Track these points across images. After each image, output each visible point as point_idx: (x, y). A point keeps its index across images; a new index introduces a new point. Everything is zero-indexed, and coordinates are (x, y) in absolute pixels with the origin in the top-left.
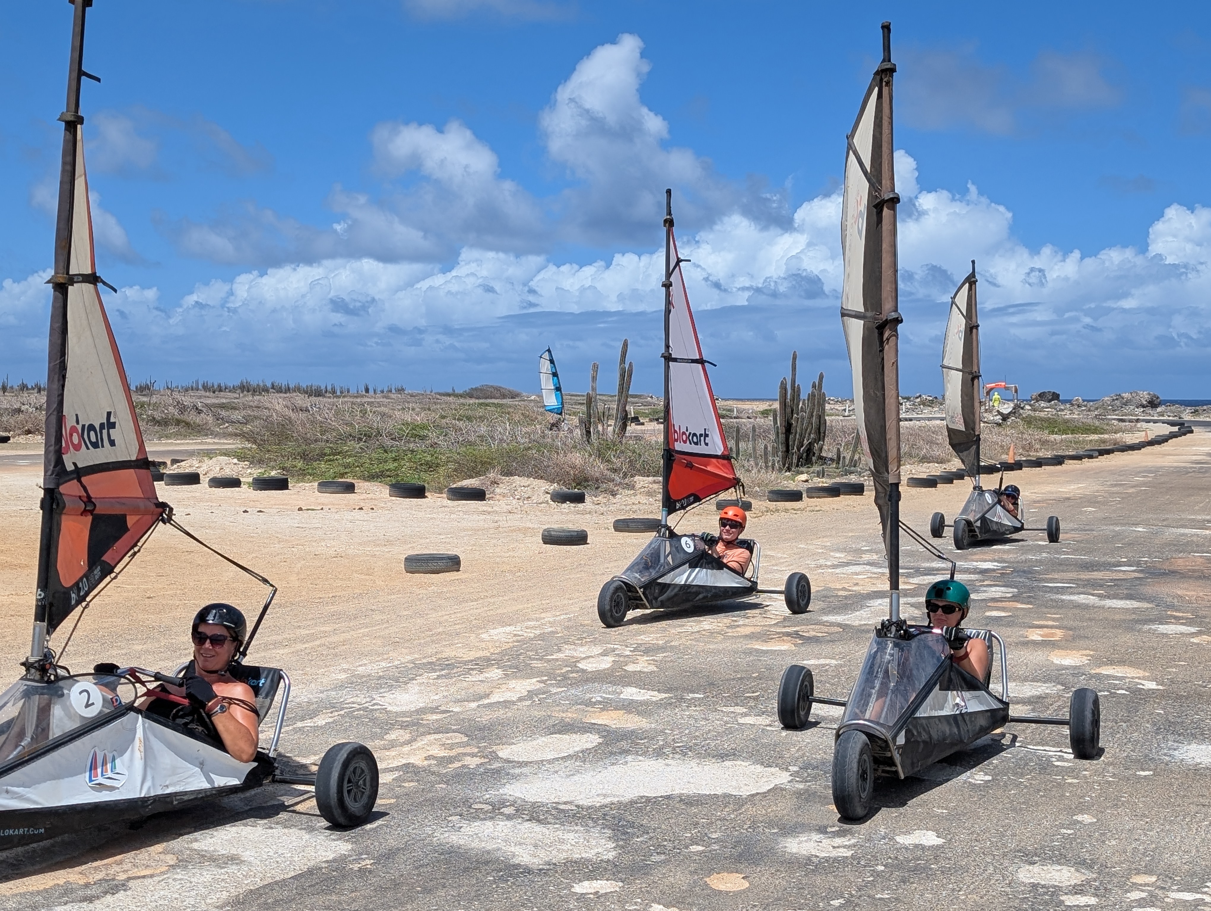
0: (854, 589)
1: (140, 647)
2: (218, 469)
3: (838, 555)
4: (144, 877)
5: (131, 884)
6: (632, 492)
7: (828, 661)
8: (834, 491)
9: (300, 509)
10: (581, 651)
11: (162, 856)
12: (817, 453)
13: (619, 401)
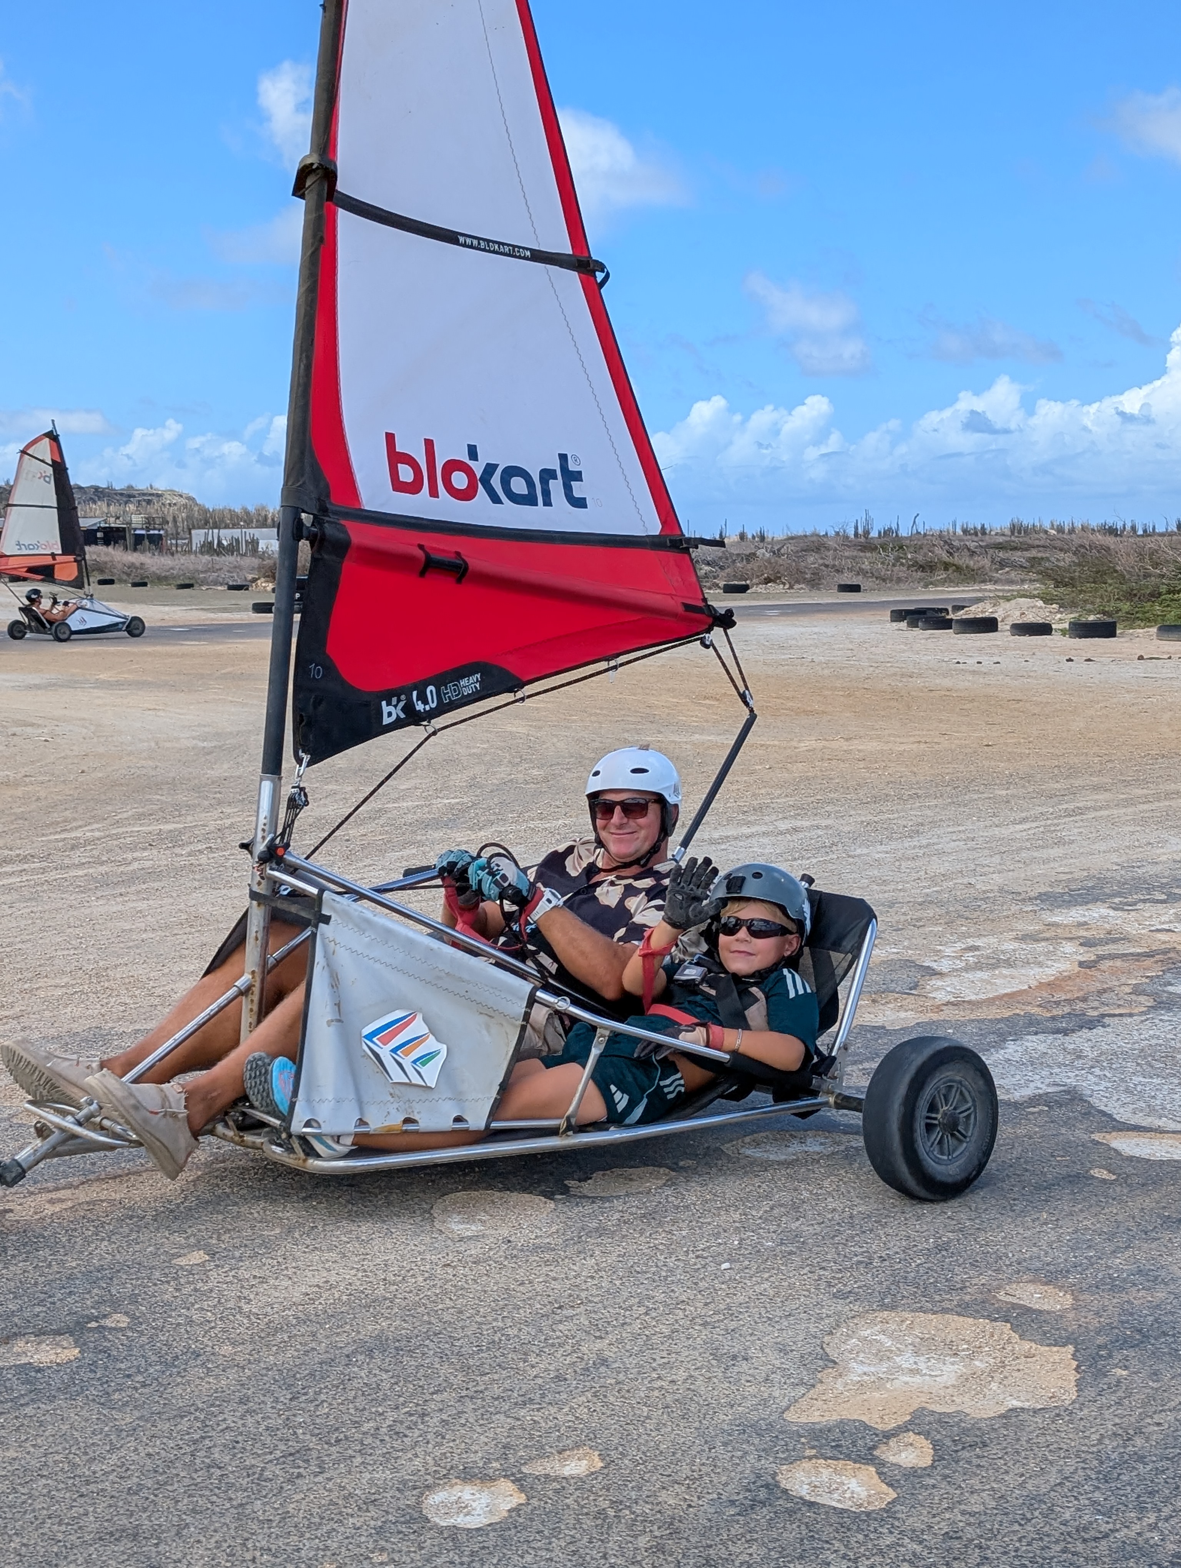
1: (1004, 792)
2: (1018, 613)
4: (1121, 1015)
5: (1107, 1020)
9: (1141, 658)
11: (1134, 997)
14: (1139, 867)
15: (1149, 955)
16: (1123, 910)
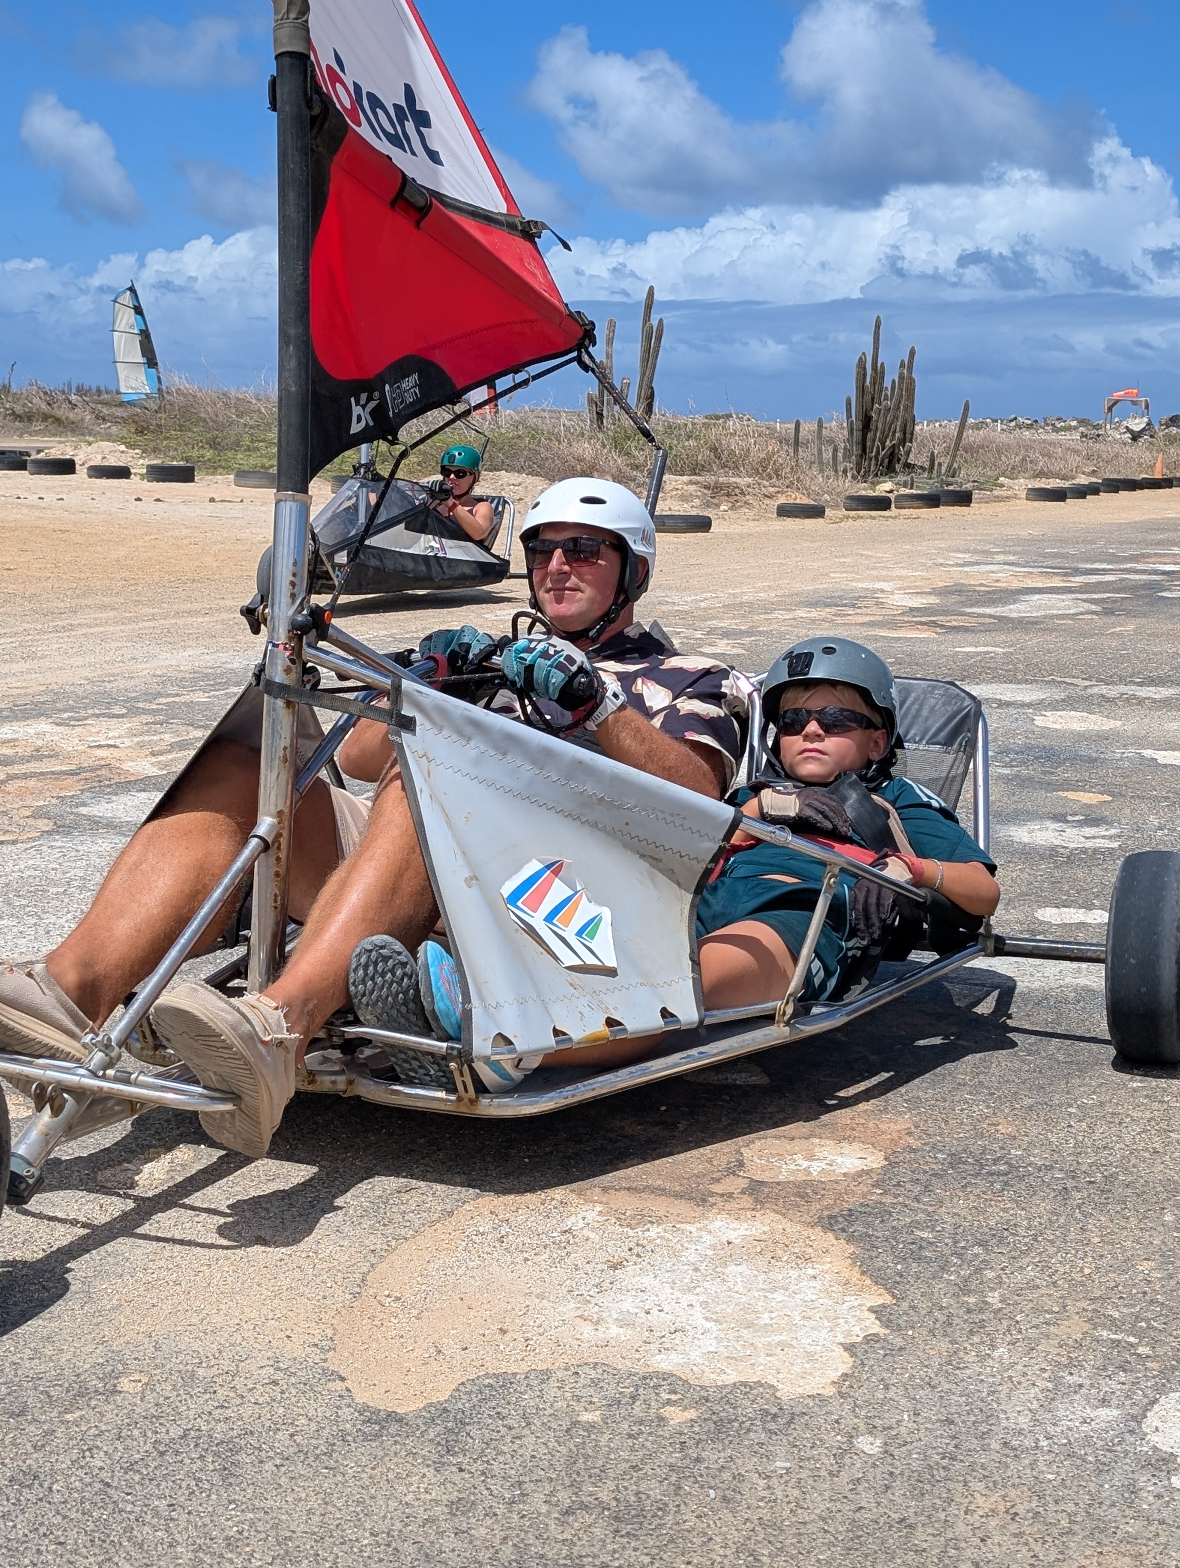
0: (997, 584)
3: (960, 555)
8: (932, 501)
9: (212, 500)
12: (903, 460)
13: (643, 374)
14: (109, 682)
15: (72, 773)
16: (68, 725)
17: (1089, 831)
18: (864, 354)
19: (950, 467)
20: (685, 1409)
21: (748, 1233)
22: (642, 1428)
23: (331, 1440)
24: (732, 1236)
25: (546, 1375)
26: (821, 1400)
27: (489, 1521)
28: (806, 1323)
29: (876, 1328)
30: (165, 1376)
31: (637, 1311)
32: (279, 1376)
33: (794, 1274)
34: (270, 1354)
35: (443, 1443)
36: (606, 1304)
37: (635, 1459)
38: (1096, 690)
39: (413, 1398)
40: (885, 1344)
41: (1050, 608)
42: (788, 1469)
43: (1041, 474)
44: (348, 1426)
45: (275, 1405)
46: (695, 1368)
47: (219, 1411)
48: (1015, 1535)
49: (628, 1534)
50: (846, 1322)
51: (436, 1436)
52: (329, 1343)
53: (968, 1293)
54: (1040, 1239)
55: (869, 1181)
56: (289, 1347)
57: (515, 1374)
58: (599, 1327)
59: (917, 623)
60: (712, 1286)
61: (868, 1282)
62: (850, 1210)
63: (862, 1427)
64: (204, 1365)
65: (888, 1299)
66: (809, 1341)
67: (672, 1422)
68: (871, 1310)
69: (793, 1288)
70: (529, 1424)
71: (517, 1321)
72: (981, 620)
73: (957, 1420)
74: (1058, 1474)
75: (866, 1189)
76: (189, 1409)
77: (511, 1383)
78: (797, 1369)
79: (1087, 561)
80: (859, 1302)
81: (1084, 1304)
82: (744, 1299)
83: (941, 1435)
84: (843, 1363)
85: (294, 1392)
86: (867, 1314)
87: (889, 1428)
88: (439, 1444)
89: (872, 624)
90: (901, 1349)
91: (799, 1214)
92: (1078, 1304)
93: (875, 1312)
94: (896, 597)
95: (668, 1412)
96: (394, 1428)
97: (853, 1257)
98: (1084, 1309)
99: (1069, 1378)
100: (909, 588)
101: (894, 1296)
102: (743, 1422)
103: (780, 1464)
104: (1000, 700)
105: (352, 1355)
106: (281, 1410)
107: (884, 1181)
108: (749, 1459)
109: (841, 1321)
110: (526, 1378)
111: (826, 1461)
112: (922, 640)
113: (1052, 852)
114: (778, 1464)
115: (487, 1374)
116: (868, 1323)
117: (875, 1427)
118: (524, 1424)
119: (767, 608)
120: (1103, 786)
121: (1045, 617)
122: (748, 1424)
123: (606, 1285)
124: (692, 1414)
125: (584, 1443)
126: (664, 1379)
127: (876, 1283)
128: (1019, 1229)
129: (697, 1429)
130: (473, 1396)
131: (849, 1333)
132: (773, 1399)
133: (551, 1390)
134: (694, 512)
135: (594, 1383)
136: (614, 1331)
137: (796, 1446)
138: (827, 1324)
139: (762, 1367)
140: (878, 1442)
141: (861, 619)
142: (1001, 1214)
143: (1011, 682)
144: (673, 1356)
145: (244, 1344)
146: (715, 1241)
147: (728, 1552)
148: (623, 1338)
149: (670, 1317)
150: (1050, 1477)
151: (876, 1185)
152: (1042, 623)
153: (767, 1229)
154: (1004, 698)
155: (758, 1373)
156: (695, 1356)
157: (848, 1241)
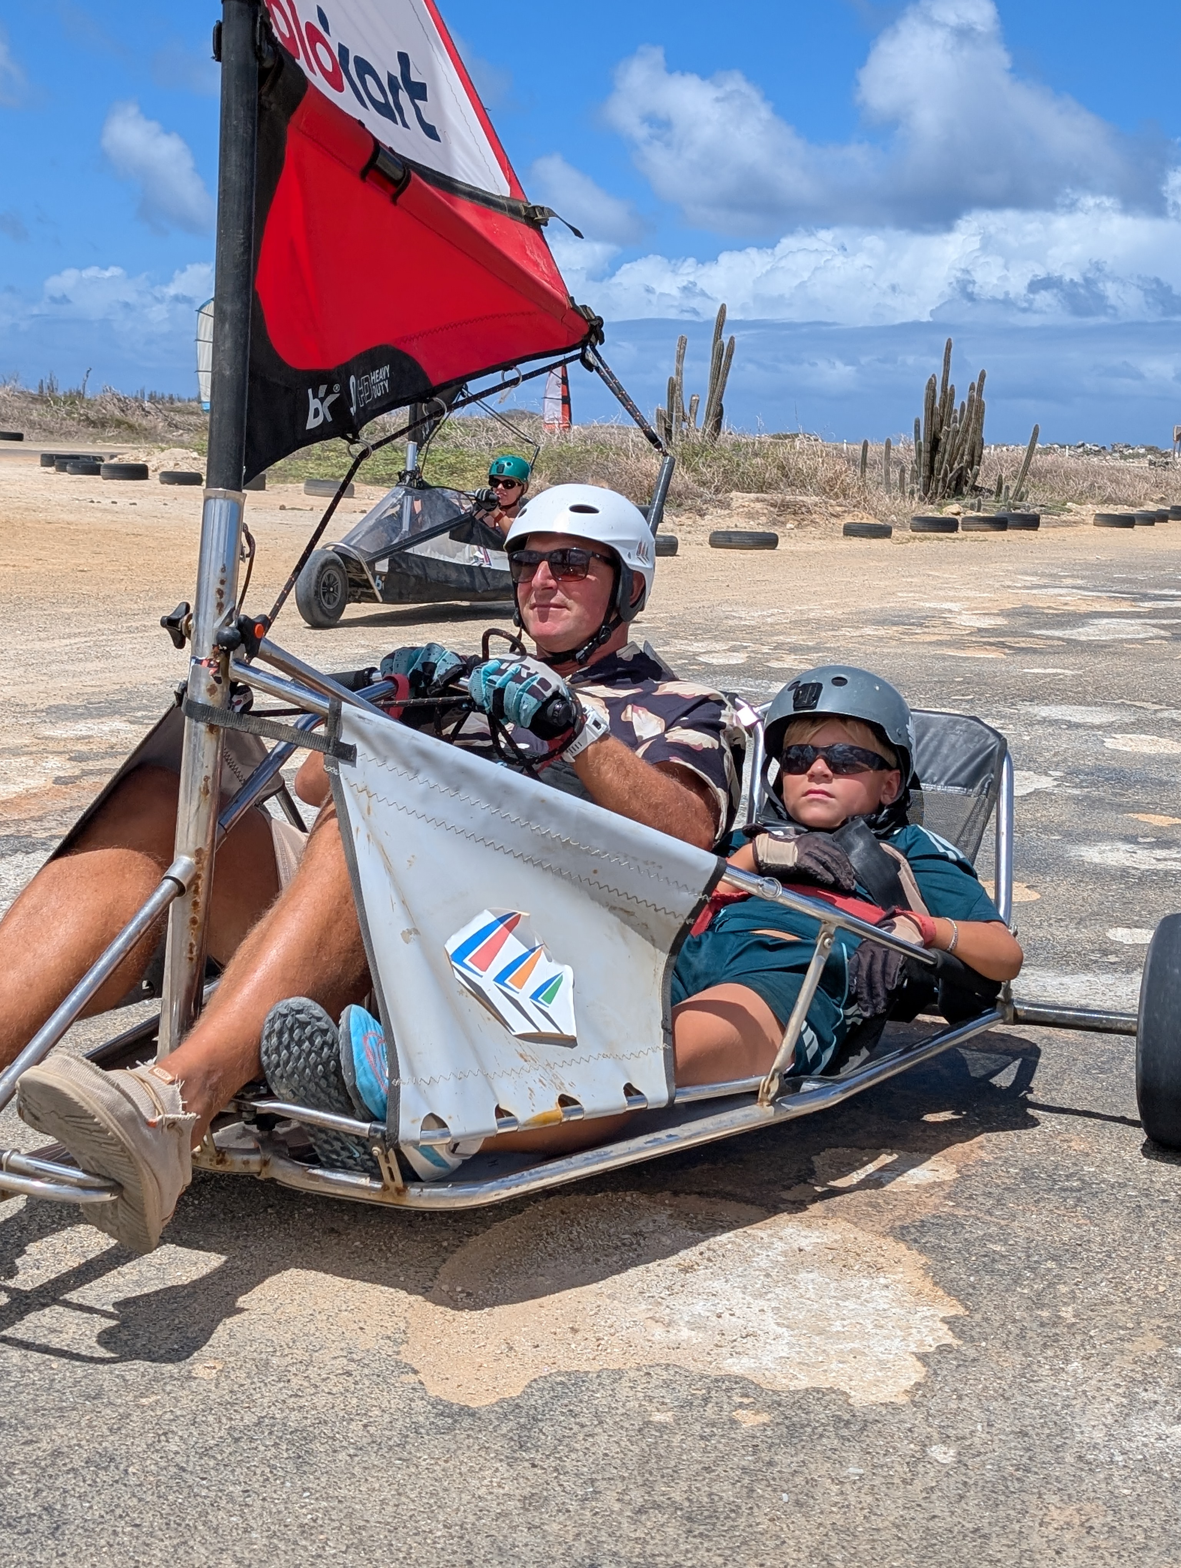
0: (1065, 608)
2: (171, 463)
3: (1028, 578)
6: (727, 512)
7: (1059, 671)
8: (1000, 524)
9: (280, 508)
10: (697, 647)
12: (970, 482)
13: (713, 392)
17: (1160, 853)
18: (934, 376)
19: (1017, 491)
20: (758, 1412)
21: (819, 1241)
22: (714, 1430)
23: (404, 1432)
24: (804, 1243)
25: (618, 1375)
26: (894, 1408)
27: (561, 1517)
28: (878, 1331)
29: (949, 1339)
30: (239, 1363)
31: (708, 1314)
32: (352, 1367)
33: (866, 1283)
34: (343, 1345)
35: (516, 1438)
36: (678, 1307)
37: (708, 1461)
38: (1166, 714)
39: (485, 1393)
40: (958, 1355)
41: (1119, 632)
42: (861, 1476)
43: (1109, 500)
44: (421, 1418)
45: (349, 1395)
46: (767, 1373)
47: (293, 1399)
48: (1091, 1549)
49: (701, 1534)
50: (919, 1332)
51: (509, 1431)
52: (402, 1336)
53: (1042, 1306)
54: (1113, 1255)
55: (941, 1193)
56: (361, 1339)
57: (587, 1373)
58: (670, 1329)
59: (985, 643)
60: (781, 1291)
61: (941, 1293)
62: (922, 1221)
63: (936, 1436)
64: (278, 1354)
65: (961, 1311)
66: (882, 1349)
67: (744, 1426)
68: (944, 1320)
69: (865, 1296)
70: (601, 1422)
71: (588, 1320)
72: (1049, 642)
73: (1031, 1432)
74: (1133, 1489)
75: (937, 1201)
76: (263, 1397)
77: (583, 1381)
78: (869, 1376)
79: (1156, 587)
80: (932, 1312)
81: (1158, 1321)
82: (816, 1306)
83: (1016, 1448)
84: (916, 1373)
85: (367, 1383)
86: (940, 1325)
87: (964, 1438)
88: (511, 1439)
89: (940, 643)
90: (974, 1360)
91: (870, 1224)
92: (1152, 1321)
93: (948, 1323)
94: (964, 617)
95: (740, 1414)
96: (467, 1422)
97: (926, 1268)
98: (1158, 1327)
99: (1144, 1394)
100: (977, 609)
101: (967, 1308)
102: (816, 1428)
103: (853, 1470)
104: (1070, 722)
105: (425, 1348)
106: (354, 1401)
107: (956, 1194)
108: (822, 1464)
109: (914, 1331)
110: (598, 1376)
111: (899, 1469)
112: (990, 661)
113: (1124, 873)
114: (851, 1470)
115: (559, 1371)
116: (940, 1333)
117: (949, 1437)
118: (596, 1423)
119: (835, 625)
120: (1174, 809)
121: (1114, 641)
122: (820, 1430)
123: (677, 1288)
124: (765, 1418)
125: (656, 1443)
126: (736, 1383)
127: (949, 1294)
128: (1092, 1245)
129: (769, 1433)
130: (545, 1393)
131: (921, 1343)
132: (845, 1406)
133: (623, 1391)
134: (760, 529)
135: (666, 1384)
136: (685, 1333)
137: (869, 1453)
138: (899, 1333)
139: (834, 1374)
140: (952, 1452)
141: (928, 639)
142: (1075, 1229)
143: (1080, 704)
144: (745, 1360)
145: (317, 1334)
146: (787, 1247)
147: (802, 1556)
148: (695, 1341)
149: (741, 1321)
150: (1126, 1492)
151: (948, 1197)
152: (1112, 646)
153: (838, 1237)
154: (1073, 719)
155: (831, 1380)
156: (767, 1361)
157: (920, 1252)
